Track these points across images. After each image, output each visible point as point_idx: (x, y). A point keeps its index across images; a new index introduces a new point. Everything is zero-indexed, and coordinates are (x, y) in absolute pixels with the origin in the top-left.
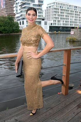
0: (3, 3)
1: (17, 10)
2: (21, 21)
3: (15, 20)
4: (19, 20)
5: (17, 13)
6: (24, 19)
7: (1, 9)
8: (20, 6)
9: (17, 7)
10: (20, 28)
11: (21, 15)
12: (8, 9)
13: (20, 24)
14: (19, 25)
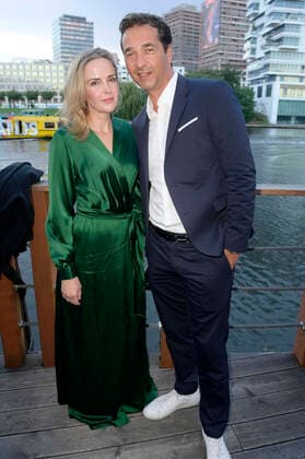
0: (213, 28)
1: (253, 51)
2: (264, 85)
3: (244, 83)
4: (257, 81)
5: (254, 60)
6: (272, 77)
7: (206, 47)
8: (264, 36)
9: (255, 38)
10: (255, 108)
11: (267, 66)
12: (226, 47)
13: (260, 96)
14: (256, 99)
